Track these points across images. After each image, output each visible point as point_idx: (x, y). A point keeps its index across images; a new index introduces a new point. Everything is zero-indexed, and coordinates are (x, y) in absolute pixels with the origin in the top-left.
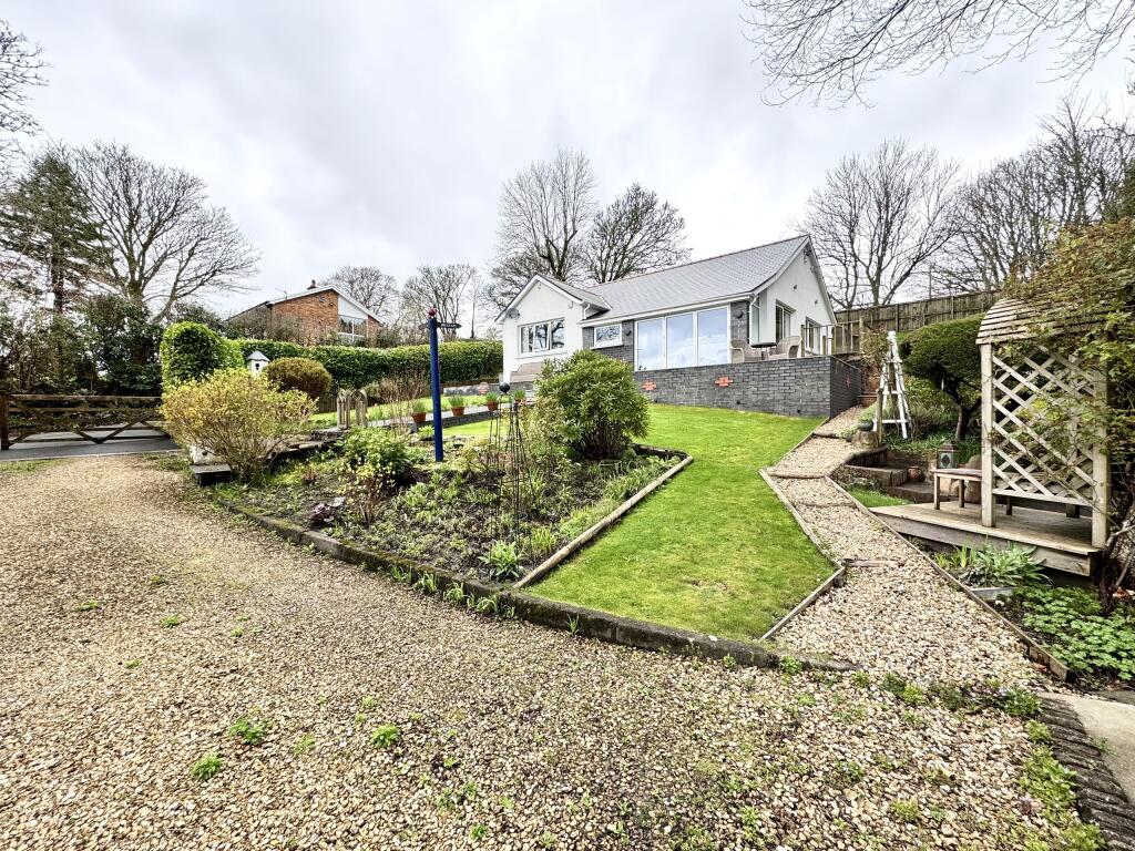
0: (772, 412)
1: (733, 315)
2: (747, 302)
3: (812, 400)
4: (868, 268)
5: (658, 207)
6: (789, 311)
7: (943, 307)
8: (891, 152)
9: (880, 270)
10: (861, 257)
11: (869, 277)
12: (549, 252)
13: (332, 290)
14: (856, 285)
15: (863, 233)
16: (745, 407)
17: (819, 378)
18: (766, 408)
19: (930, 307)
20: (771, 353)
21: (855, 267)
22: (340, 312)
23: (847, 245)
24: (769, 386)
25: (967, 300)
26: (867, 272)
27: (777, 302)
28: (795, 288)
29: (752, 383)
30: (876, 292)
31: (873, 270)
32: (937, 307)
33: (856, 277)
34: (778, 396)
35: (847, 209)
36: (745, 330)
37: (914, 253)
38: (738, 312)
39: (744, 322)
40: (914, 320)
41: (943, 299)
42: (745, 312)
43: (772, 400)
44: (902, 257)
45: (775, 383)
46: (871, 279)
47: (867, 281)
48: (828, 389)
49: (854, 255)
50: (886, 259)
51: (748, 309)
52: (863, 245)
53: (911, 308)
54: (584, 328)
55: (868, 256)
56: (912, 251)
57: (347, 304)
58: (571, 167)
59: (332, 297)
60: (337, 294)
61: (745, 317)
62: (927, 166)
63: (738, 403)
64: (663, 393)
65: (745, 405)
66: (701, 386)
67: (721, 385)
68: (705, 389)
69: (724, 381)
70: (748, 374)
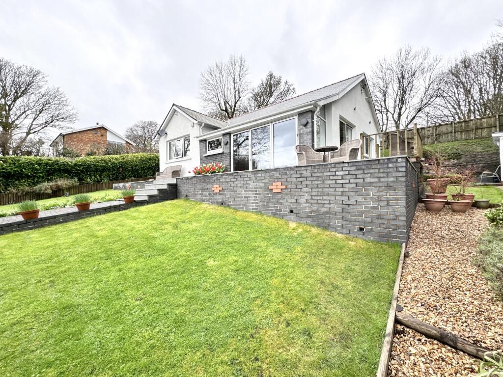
0: (327, 227)
1: (300, 124)
2: (312, 112)
3: (379, 217)
4: (393, 115)
5: (282, 83)
6: (351, 127)
7: (447, 129)
8: (403, 53)
9: (400, 115)
10: (389, 110)
11: (394, 120)
12: (226, 108)
13: (103, 127)
14: (387, 124)
15: (390, 97)
16: (299, 217)
17: (389, 187)
18: (321, 221)
19: (438, 129)
20: (332, 157)
21: (387, 114)
22: (108, 140)
23: (383, 103)
24: (323, 194)
25: (463, 124)
26: (393, 117)
27: (341, 117)
28: (355, 109)
29: (305, 190)
30: (398, 127)
31: (396, 116)
32: (444, 129)
33: (387, 119)
34: (336, 208)
35: (381, 84)
36: (310, 137)
37: (418, 106)
38: (304, 121)
39: (309, 130)
40: (428, 137)
41: (447, 124)
42: (310, 120)
43: (327, 213)
44: (411, 109)
45: (331, 191)
46: (395, 121)
47: (393, 122)
48: (404, 203)
49: (386, 108)
50: (403, 109)
51: (313, 118)
52: (390, 104)
53: (426, 130)
54: (201, 141)
55: (393, 109)
56: (417, 105)
57: (112, 135)
58: (237, 64)
59: (102, 131)
60: (106, 130)
61: (310, 125)
62: (425, 58)
63: (292, 212)
64: (227, 196)
65: (298, 215)
66: (256, 191)
67: (274, 191)
68: (260, 194)
69: (277, 187)
70: (301, 179)
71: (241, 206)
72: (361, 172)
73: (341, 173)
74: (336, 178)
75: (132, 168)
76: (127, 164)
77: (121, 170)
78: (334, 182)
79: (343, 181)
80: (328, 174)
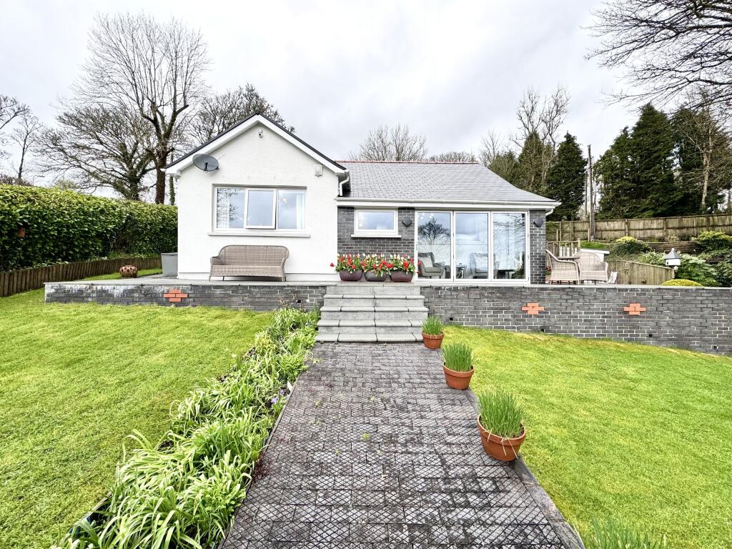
1: (533, 223)
2: (545, 212)
16: (659, 341)
29: (666, 313)
36: (544, 240)
38: (539, 221)
39: (543, 232)
43: (687, 335)
54: (341, 207)
61: (544, 226)
63: (650, 336)
64: (553, 320)
65: (658, 339)
66: (604, 313)
67: (631, 313)
68: (610, 317)
69: (635, 309)
70: (662, 302)
71: (579, 333)
72: (716, 298)
73: (700, 298)
74: (696, 302)
75: (59, 233)
76: (43, 218)
77: (23, 234)
78: (694, 306)
79: (703, 306)
80: (689, 298)
